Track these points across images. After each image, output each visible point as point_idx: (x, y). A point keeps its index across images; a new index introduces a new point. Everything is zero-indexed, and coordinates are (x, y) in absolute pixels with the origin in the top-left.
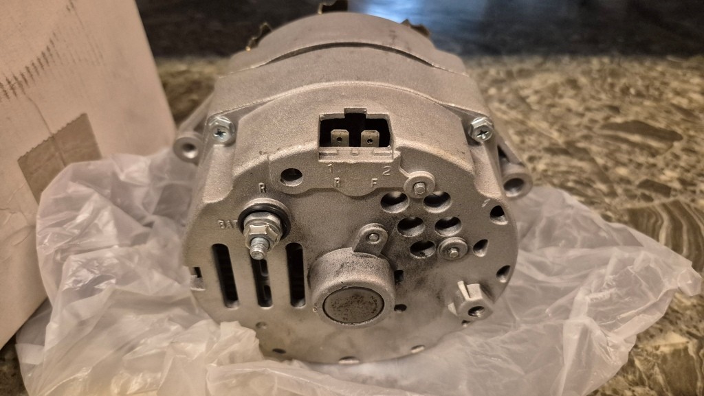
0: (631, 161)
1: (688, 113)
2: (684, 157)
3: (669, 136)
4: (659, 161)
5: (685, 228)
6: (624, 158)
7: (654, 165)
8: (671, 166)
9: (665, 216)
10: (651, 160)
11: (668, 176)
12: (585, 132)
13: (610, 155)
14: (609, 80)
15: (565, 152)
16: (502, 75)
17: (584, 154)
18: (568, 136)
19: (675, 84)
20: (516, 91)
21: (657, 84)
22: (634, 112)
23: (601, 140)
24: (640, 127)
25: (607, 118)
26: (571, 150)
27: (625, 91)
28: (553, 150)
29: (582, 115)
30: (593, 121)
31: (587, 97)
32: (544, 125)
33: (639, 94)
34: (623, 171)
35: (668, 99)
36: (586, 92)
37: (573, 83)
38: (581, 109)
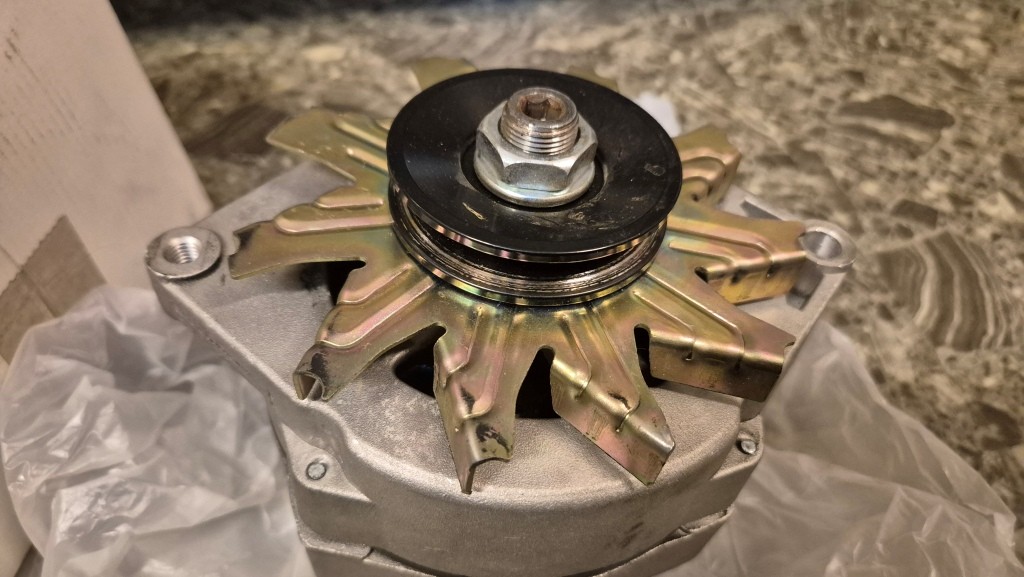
0: (881, 168)
1: (962, 75)
2: (957, 155)
3: (935, 120)
4: (921, 165)
5: (957, 279)
6: (871, 163)
7: (914, 174)
8: (938, 173)
9: (930, 261)
10: (911, 165)
11: (935, 191)
12: (815, 122)
13: (852, 161)
14: (849, 23)
15: (787, 161)
16: (690, 26)
17: (814, 162)
18: (790, 131)
19: (944, 24)
20: (710, 54)
21: (918, 25)
22: (887, 81)
23: (839, 135)
24: (895, 107)
25: (847, 94)
26: (795, 158)
27: (872, 42)
28: (771, 160)
29: (809, 92)
30: (827, 101)
31: (817, 57)
32: (756, 115)
33: (893, 47)
34: (870, 188)
35: (934, 53)
36: (816, 47)
37: (795, 33)
38: (808, 81)
